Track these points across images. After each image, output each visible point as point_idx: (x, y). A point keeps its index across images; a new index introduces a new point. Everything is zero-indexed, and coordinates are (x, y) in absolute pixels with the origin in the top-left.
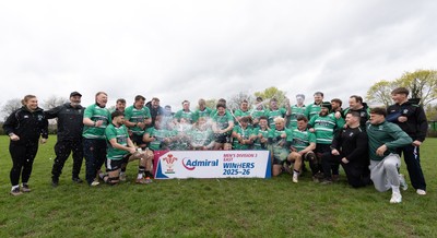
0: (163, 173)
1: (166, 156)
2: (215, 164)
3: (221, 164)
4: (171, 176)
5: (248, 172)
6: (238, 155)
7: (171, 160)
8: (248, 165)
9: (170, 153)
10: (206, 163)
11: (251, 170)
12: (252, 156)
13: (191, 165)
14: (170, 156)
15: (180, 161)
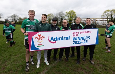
0: (36, 46)
1: (36, 35)
2: (68, 38)
3: (71, 38)
4: (41, 48)
5: (87, 42)
6: (81, 33)
7: (40, 38)
8: (87, 38)
9: (40, 33)
10: (62, 39)
11: (88, 41)
12: (89, 32)
13: (53, 40)
14: (40, 35)
15: (46, 38)
